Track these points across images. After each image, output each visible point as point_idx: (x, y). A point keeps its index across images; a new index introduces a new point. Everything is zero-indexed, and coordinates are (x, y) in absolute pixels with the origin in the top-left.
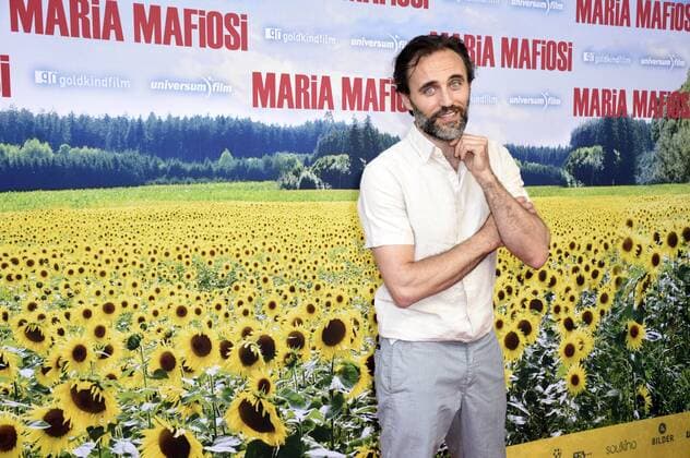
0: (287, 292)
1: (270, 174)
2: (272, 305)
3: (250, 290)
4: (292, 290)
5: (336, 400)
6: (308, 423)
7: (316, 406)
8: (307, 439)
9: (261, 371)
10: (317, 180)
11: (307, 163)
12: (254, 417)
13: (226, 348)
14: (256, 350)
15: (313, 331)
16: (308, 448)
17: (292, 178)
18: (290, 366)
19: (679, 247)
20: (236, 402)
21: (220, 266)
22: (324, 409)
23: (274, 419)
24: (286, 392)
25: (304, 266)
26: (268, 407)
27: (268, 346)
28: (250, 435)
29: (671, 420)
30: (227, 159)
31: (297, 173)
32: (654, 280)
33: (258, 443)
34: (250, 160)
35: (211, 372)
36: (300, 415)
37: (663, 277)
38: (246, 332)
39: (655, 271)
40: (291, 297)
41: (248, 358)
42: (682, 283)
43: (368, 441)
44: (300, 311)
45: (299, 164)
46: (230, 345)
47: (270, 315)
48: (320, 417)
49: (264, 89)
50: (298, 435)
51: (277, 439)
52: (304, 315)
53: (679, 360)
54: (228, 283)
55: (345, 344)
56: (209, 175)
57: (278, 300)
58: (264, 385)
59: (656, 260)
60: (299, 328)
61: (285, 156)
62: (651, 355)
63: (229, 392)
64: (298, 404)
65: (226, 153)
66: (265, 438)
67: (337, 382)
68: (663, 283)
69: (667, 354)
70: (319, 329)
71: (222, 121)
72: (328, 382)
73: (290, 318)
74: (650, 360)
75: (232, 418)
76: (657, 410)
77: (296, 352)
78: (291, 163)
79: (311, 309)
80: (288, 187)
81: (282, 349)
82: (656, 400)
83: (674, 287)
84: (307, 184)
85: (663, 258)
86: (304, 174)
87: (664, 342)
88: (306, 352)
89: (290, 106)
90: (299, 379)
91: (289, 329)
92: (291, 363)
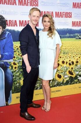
0: (76, 55)
1: (74, 37)
2: (74, 57)
3: (70, 54)
4: (77, 54)
6: (78, 74)
7: (80, 72)
8: (78, 76)
9: (72, 66)
11: (80, 35)
12: (70, 73)
13: (67, 63)
14: (71, 63)
15: (80, 61)
16: (78, 78)
17: (77, 37)
18: (76, 66)
20: (68, 70)
21: (66, 51)
23: (73, 73)
24: (75, 69)
25: (79, 51)
26: (73, 71)
27: (73, 63)
28: (70, 75)
30: (68, 35)
33: (71, 77)
34: (71, 35)
35: (65, 66)
36: (77, 73)
38: (70, 61)
41: (70, 64)
45: (79, 35)
46: (67, 62)
47: (73, 58)
49: (74, 24)
50: (77, 76)
51: (74, 76)
52: (78, 58)
54: (67, 53)
56: (65, 37)
57: (74, 56)
58: (72, 68)
60: (78, 60)
61: (77, 34)
63: (67, 69)
64: (77, 71)
65: (68, 34)
66: (72, 76)
71: (67, 29)
73: (76, 59)
75: (67, 73)
77: (77, 64)
78: (77, 35)
80: (77, 39)
81: (75, 63)
86: (79, 37)
88: (78, 64)
89: (78, 26)
90: (77, 67)
91: (76, 60)
92: (76, 65)
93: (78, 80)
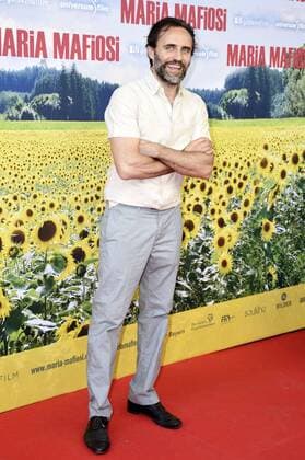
0: (11, 200)
4: (15, 198)
5: (49, 282)
6: (27, 300)
7: (33, 287)
8: (26, 312)
10: (34, 114)
11: (26, 100)
15: (31, 230)
16: (27, 319)
17: (15, 112)
18: (14, 257)
19: (300, 165)
22: (40, 289)
24: (10, 277)
25: (25, 180)
29: (291, 290)
31: (19, 108)
32: (282, 189)
36: (21, 294)
37: (288, 186)
39: (283, 183)
40: (14, 204)
42: (301, 191)
43: (72, 312)
44: (21, 215)
45: (20, 101)
48: (36, 295)
50: (19, 309)
51: (3, 312)
52: (24, 218)
53: (297, 247)
55: (56, 240)
57: (4, 206)
59: (283, 174)
60: (20, 228)
61: (10, 94)
62: (278, 244)
64: (19, 285)
67: (49, 269)
68: (288, 191)
69: (289, 243)
70: (36, 228)
72: (43, 269)
73: (13, 220)
74: (277, 247)
76: (281, 284)
77: (18, 246)
78: (14, 100)
79: (30, 213)
80: (12, 119)
81: (7, 243)
82: (281, 277)
83: (296, 194)
84: (27, 117)
85: (288, 173)
86: (25, 108)
87: (287, 234)
88: (26, 246)
89: (13, 54)
90: (21, 266)
91: (13, 228)
92: (15, 255)
93: (28, 331)
